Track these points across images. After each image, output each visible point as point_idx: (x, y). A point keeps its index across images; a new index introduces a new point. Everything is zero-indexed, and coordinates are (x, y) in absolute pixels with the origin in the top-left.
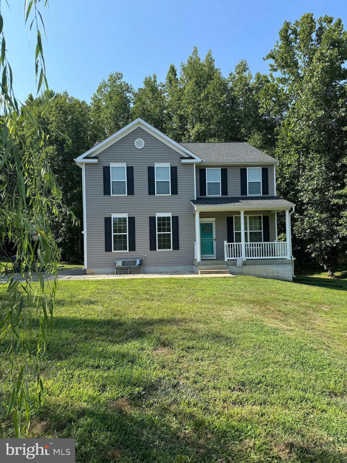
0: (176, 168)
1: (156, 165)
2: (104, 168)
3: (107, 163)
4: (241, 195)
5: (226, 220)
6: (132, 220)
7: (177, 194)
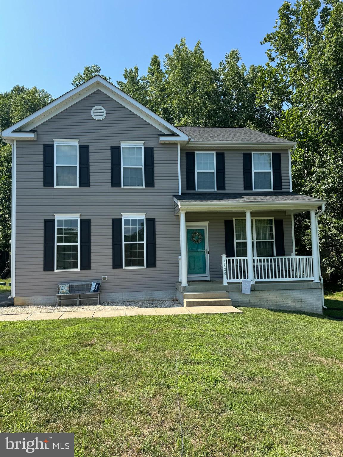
0: (152, 149)
1: (124, 144)
2: (45, 146)
3: (50, 140)
4: (245, 189)
5: (224, 224)
6: (86, 224)
7: (153, 186)
